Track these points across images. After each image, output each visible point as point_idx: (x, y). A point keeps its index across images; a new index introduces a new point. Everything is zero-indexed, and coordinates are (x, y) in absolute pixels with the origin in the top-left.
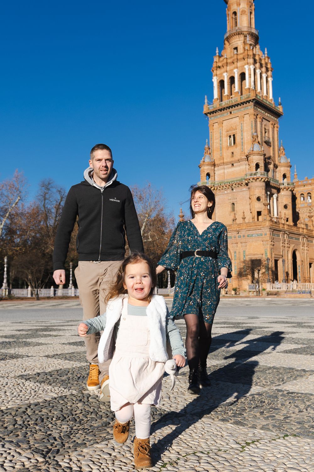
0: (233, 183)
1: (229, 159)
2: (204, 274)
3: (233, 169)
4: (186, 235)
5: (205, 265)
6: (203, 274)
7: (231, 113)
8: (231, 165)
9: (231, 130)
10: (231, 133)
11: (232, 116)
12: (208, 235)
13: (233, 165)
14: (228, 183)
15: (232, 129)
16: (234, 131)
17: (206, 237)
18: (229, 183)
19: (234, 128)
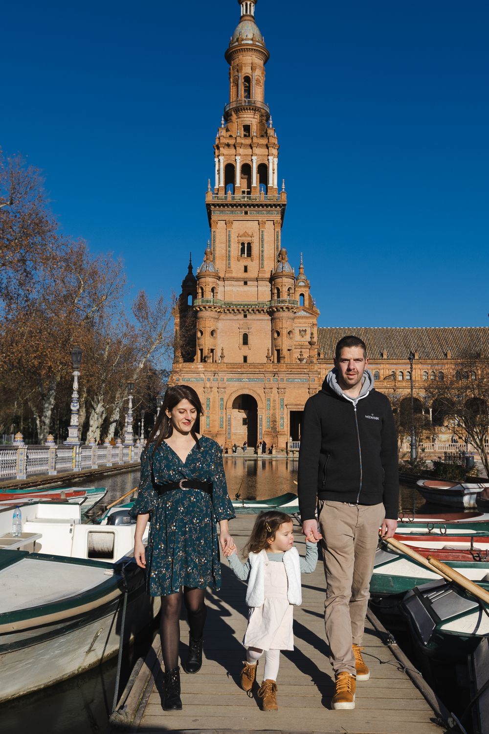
0: (249, 307)
1: (240, 274)
2: (198, 521)
3: (246, 288)
4: (164, 469)
5: (198, 507)
6: (196, 520)
7: (246, 213)
8: (243, 282)
9: (245, 236)
10: (246, 240)
11: (247, 218)
12: (196, 464)
13: (246, 283)
14: (242, 307)
15: (245, 234)
16: (250, 239)
17: (194, 467)
18: (244, 307)
19: (250, 234)
